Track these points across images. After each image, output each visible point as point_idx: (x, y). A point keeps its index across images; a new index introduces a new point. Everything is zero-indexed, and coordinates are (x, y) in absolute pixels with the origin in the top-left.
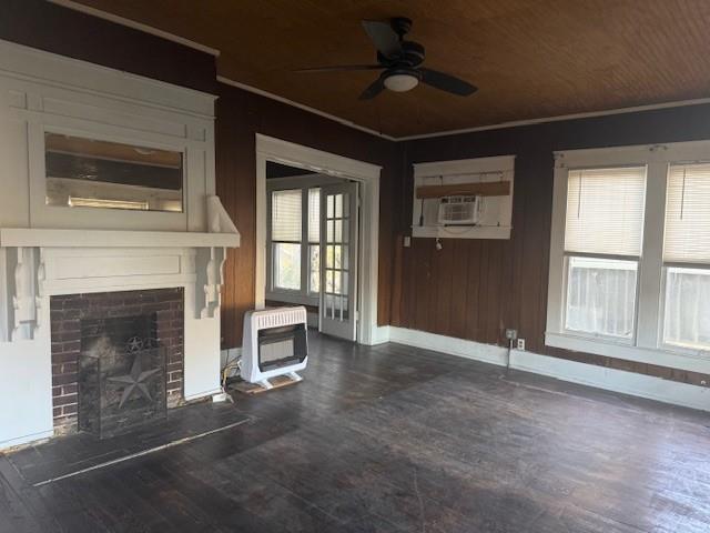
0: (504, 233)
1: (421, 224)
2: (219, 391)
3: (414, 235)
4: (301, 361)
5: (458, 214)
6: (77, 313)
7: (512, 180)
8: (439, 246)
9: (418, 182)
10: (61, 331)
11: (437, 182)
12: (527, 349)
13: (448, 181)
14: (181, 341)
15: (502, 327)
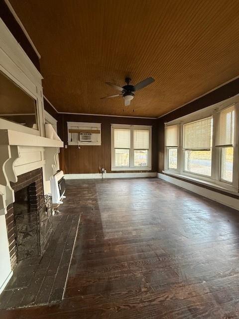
0: (99, 144)
1: (72, 141)
3: (69, 144)
5: (86, 138)
7: (100, 129)
8: (79, 148)
9: (69, 128)
11: (76, 128)
12: (107, 172)
13: (80, 128)
15: (100, 168)
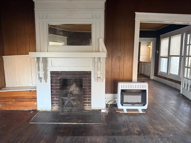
2: (104, 108)
4: (144, 105)
6: (59, 77)
10: (54, 81)
14: (90, 89)
